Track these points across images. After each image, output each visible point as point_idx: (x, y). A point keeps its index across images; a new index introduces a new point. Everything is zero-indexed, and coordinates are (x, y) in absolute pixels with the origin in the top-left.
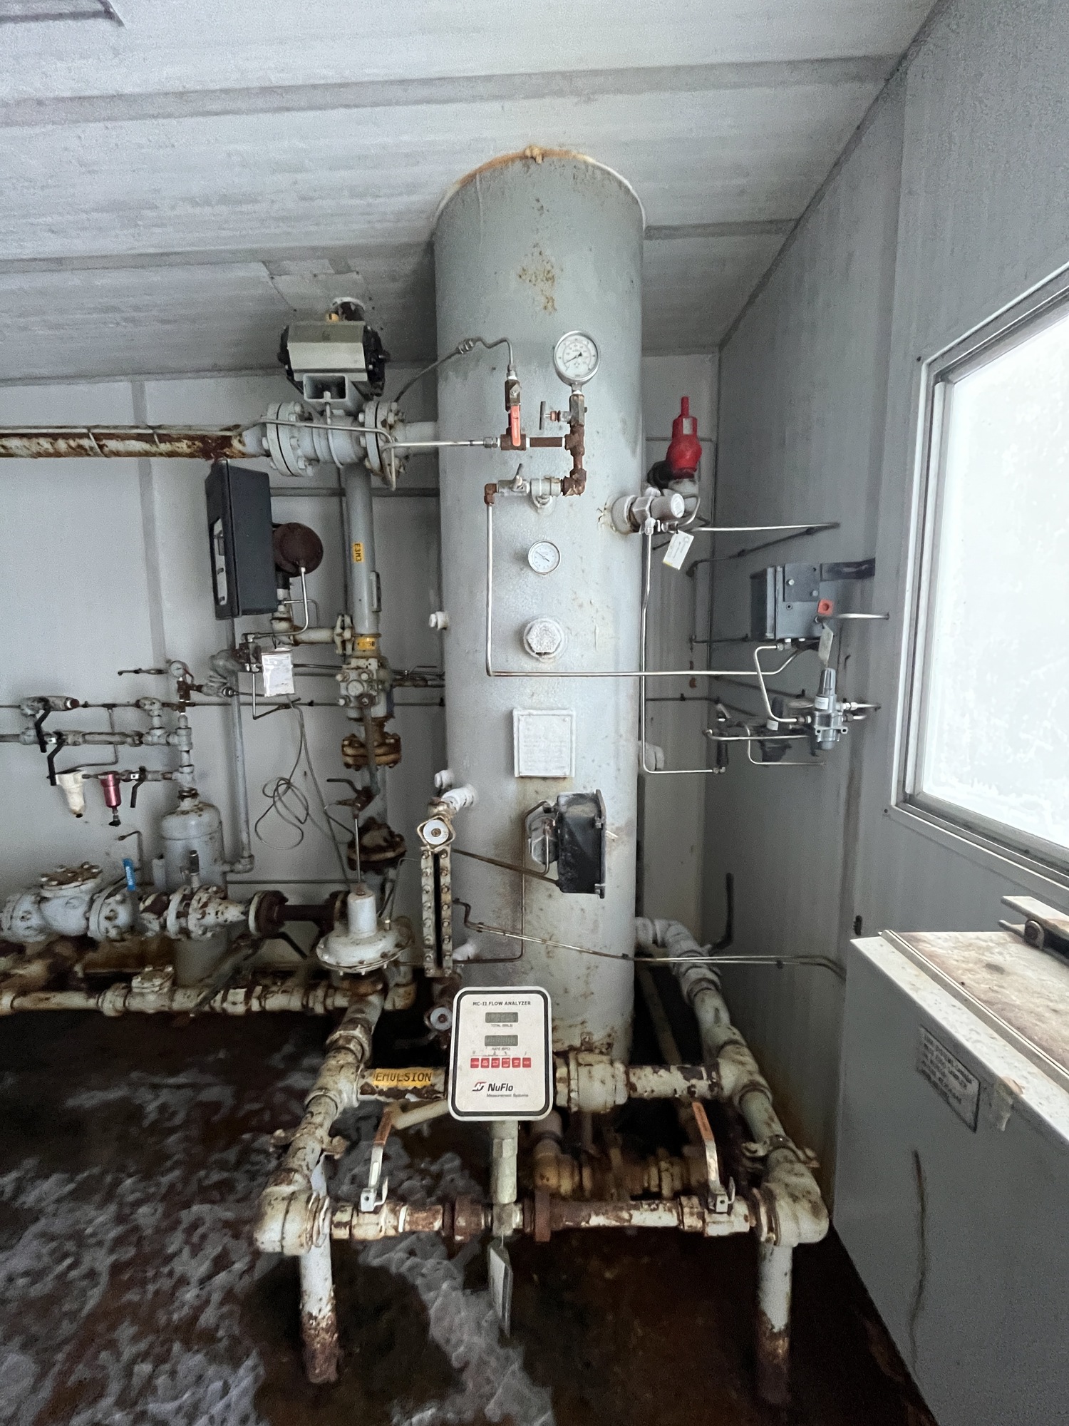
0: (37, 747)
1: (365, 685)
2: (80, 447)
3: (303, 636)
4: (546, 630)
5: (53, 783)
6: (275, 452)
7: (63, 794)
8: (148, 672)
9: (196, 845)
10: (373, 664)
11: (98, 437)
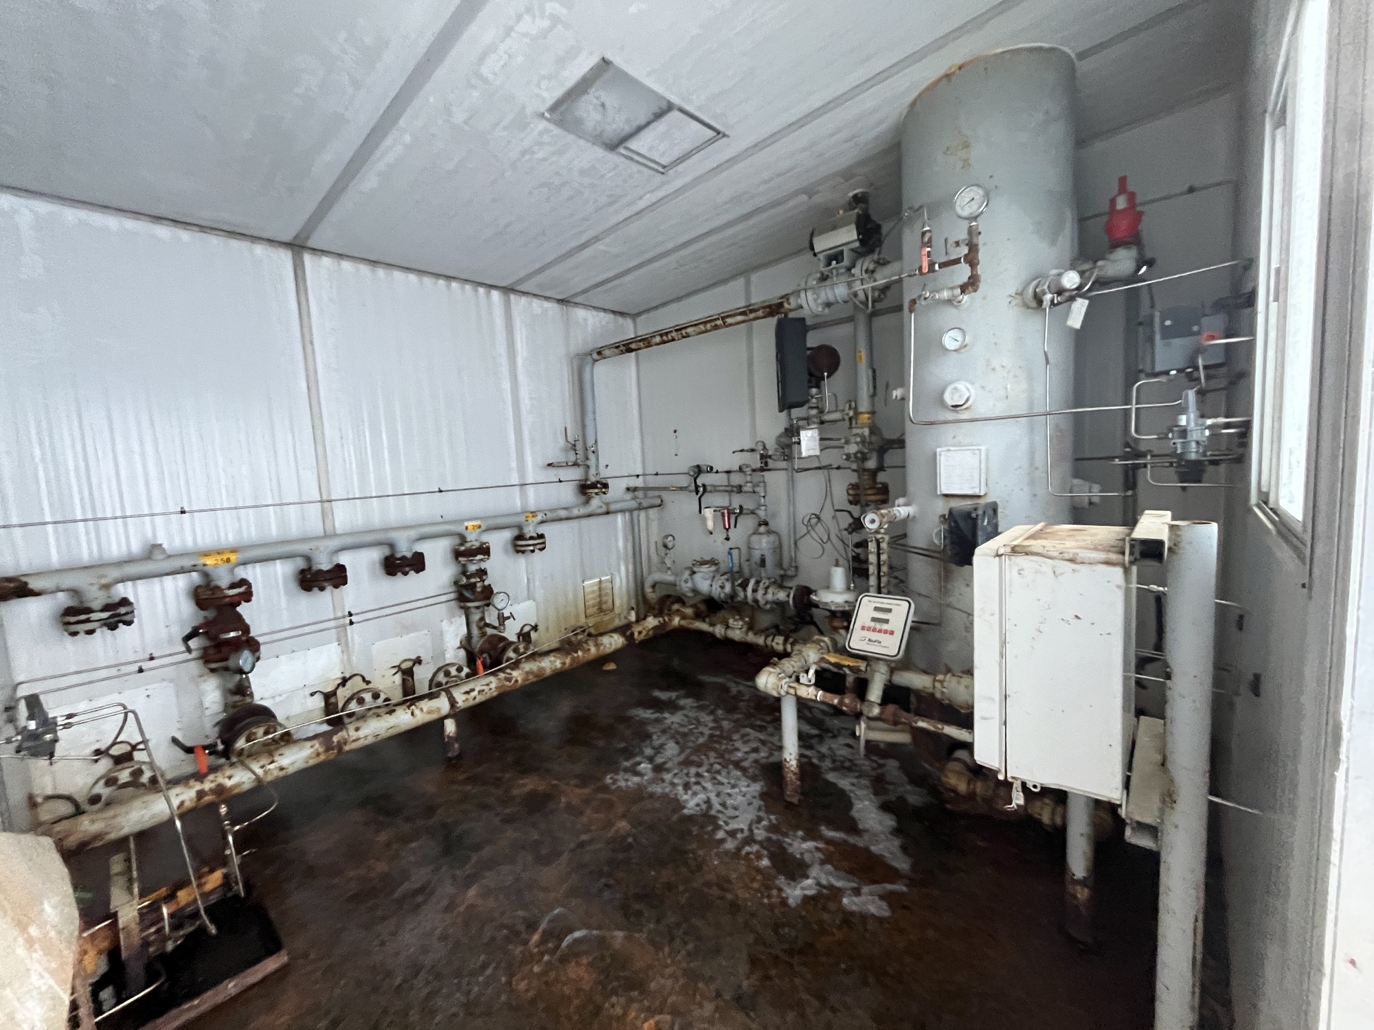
0: (694, 493)
1: (860, 445)
2: (716, 325)
3: (826, 417)
4: (956, 389)
5: (700, 512)
6: (805, 305)
7: (704, 520)
8: (747, 451)
9: (766, 553)
10: (866, 432)
11: (723, 318)
